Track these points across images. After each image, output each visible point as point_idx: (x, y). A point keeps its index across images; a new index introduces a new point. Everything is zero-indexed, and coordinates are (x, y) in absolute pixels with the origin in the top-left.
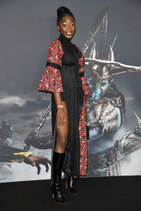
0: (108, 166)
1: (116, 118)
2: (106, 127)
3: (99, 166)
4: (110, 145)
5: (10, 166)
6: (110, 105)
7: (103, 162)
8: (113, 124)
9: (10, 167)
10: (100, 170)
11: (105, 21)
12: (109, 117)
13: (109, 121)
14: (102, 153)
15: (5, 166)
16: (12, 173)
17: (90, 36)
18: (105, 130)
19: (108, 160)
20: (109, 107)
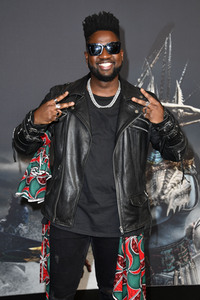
0: (177, 268)
1: (188, 192)
2: (172, 206)
3: (164, 268)
4: (180, 234)
5: (23, 268)
6: (177, 171)
7: (169, 261)
8: (183, 201)
9: (24, 270)
10: (164, 275)
11: (169, 44)
12: (177, 190)
13: (177, 196)
14: (166, 248)
15: (16, 268)
16: (26, 279)
17: (146, 67)
18: (172, 211)
19: (177, 259)
20: (177, 175)
